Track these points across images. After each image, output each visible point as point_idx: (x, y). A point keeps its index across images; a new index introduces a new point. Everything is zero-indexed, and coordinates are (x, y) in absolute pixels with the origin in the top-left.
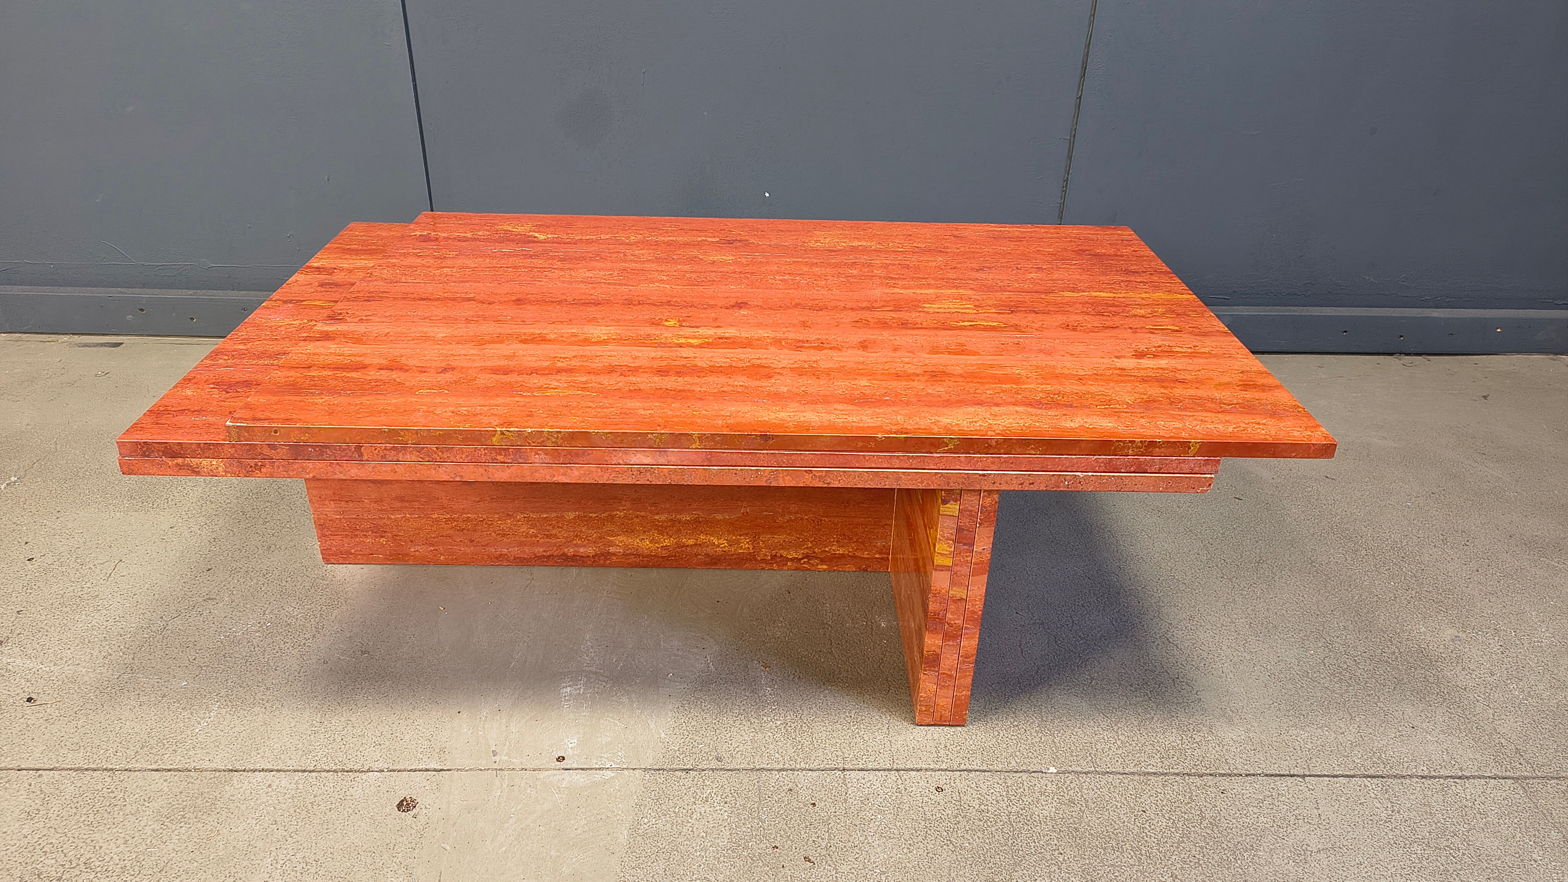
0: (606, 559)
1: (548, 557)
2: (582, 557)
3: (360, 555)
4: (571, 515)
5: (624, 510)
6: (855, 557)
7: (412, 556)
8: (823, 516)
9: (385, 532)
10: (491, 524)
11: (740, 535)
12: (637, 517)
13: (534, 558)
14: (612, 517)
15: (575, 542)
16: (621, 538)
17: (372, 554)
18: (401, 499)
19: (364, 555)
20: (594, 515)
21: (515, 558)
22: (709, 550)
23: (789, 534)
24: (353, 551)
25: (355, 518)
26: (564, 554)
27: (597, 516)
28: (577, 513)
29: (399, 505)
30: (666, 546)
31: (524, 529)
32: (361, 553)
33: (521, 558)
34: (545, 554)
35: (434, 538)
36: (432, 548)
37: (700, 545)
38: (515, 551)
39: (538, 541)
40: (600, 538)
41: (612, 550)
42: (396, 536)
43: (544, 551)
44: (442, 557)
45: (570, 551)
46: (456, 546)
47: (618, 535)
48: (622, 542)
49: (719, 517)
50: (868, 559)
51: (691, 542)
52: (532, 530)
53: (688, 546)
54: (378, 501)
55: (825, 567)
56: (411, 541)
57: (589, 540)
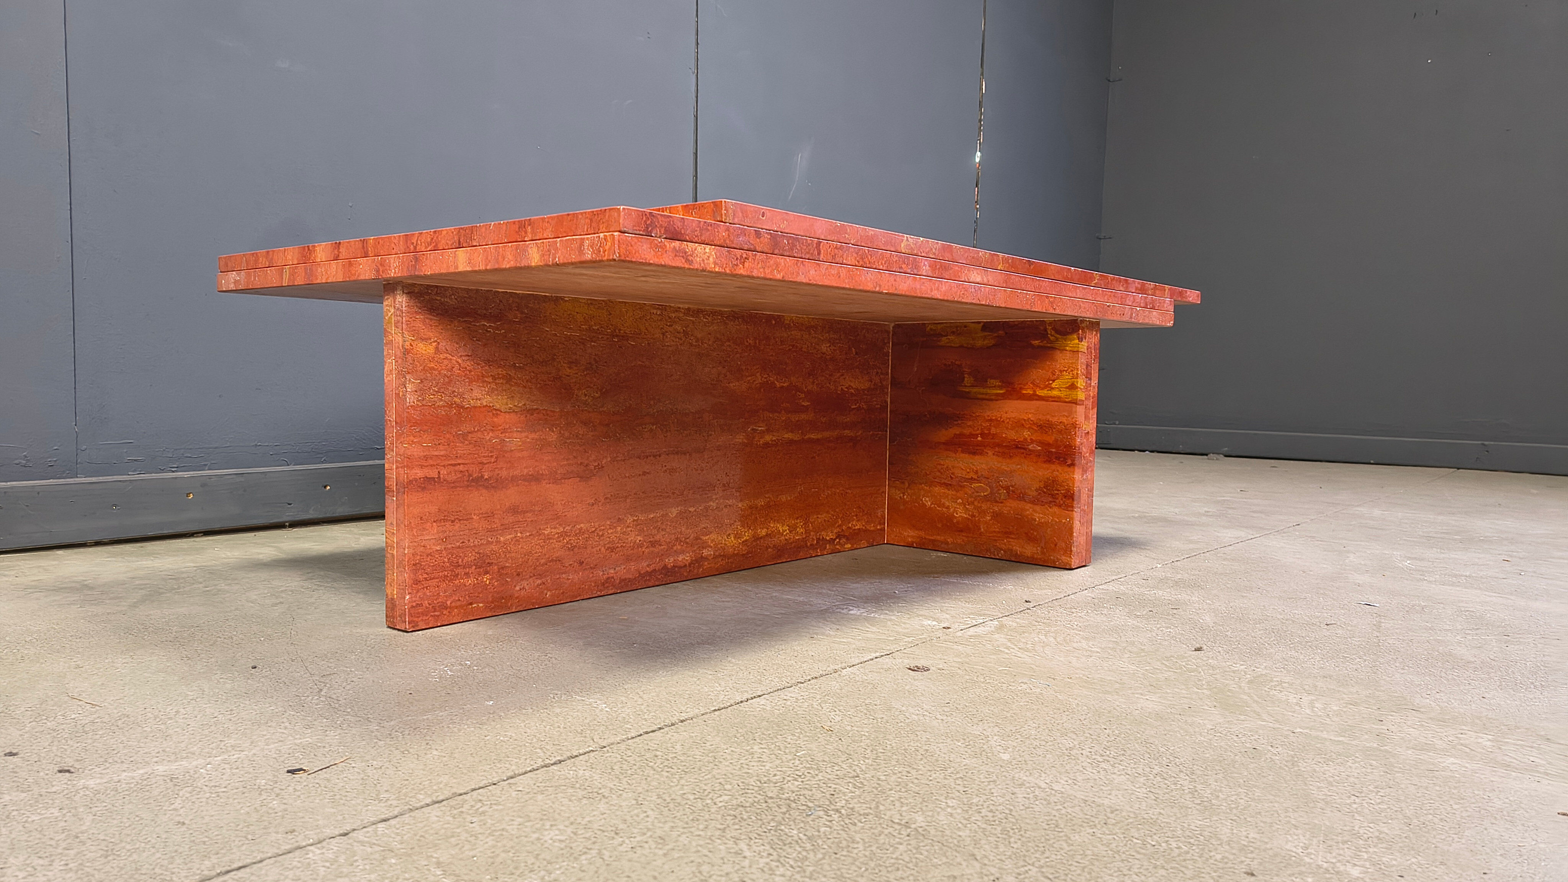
0: (699, 567)
1: (650, 574)
2: (681, 567)
3: (457, 607)
4: (674, 512)
5: (716, 499)
6: (866, 531)
7: (517, 598)
8: (848, 489)
9: (490, 564)
10: (602, 535)
11: (797, 518)
12: (726, 506)
13: (638, 577)
14: (707, 509)
15: (675, 548)
16: (713, 536)
17: (471, 604)
18: (514, 510)
19: (461, 606)
20: (692, 509)
21: (622, 580)
22: (775, 540)
23: (828, 512)
24: (448, 603)
25: (459, 547)
26: (665, 567)
27: (695, 511)
28: (679, 509)
29: (511, 519)
30: (746, 540)
31: (631, 538)
32: (459, 603)
33: (625, 579)
34: (648, 569)
35: (543, 565)
36: (539, 582)
37: (770, 534)
38: (621, 571)
39: (643, 552)
40: (697, 538)
41: (705, 552)
42: (502, 568)
43: (648, 566)
44: (549, 593)
45: (670, 561)
46: (565, 573)
47: (711, 532)
48: (713, 541)
49: (783, 498)
50: (873, 531)
51: (764, 532)
52: (639, 538)
53: (761, 538)
54: (489, 516)
55: (849, 546)
56: (518, 575)
57: (687, 543)
